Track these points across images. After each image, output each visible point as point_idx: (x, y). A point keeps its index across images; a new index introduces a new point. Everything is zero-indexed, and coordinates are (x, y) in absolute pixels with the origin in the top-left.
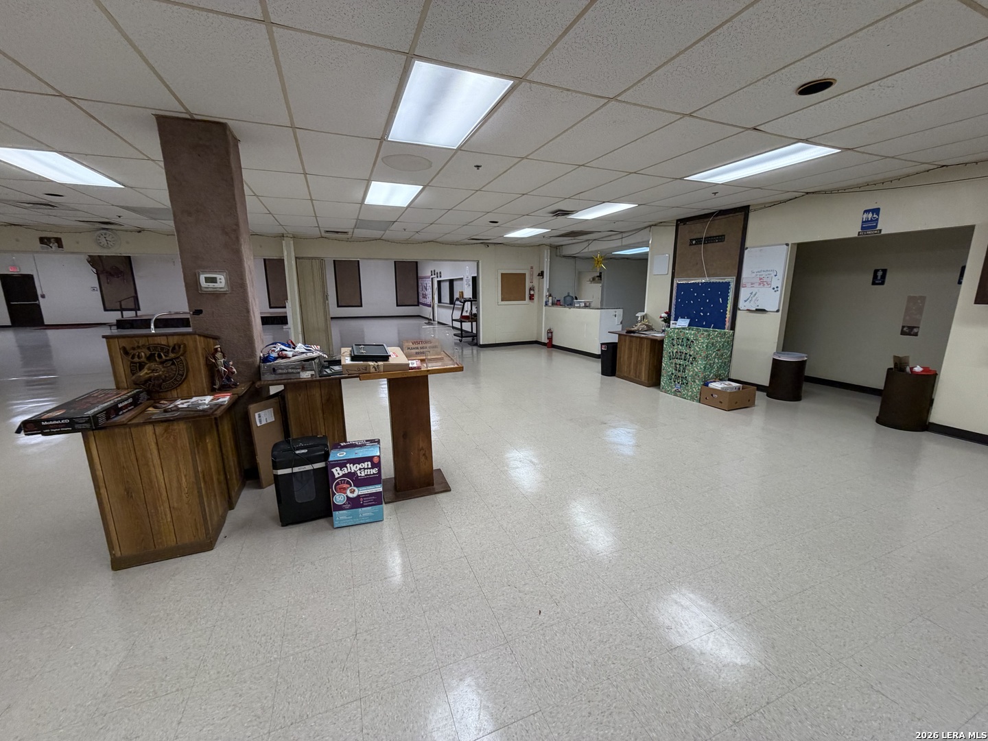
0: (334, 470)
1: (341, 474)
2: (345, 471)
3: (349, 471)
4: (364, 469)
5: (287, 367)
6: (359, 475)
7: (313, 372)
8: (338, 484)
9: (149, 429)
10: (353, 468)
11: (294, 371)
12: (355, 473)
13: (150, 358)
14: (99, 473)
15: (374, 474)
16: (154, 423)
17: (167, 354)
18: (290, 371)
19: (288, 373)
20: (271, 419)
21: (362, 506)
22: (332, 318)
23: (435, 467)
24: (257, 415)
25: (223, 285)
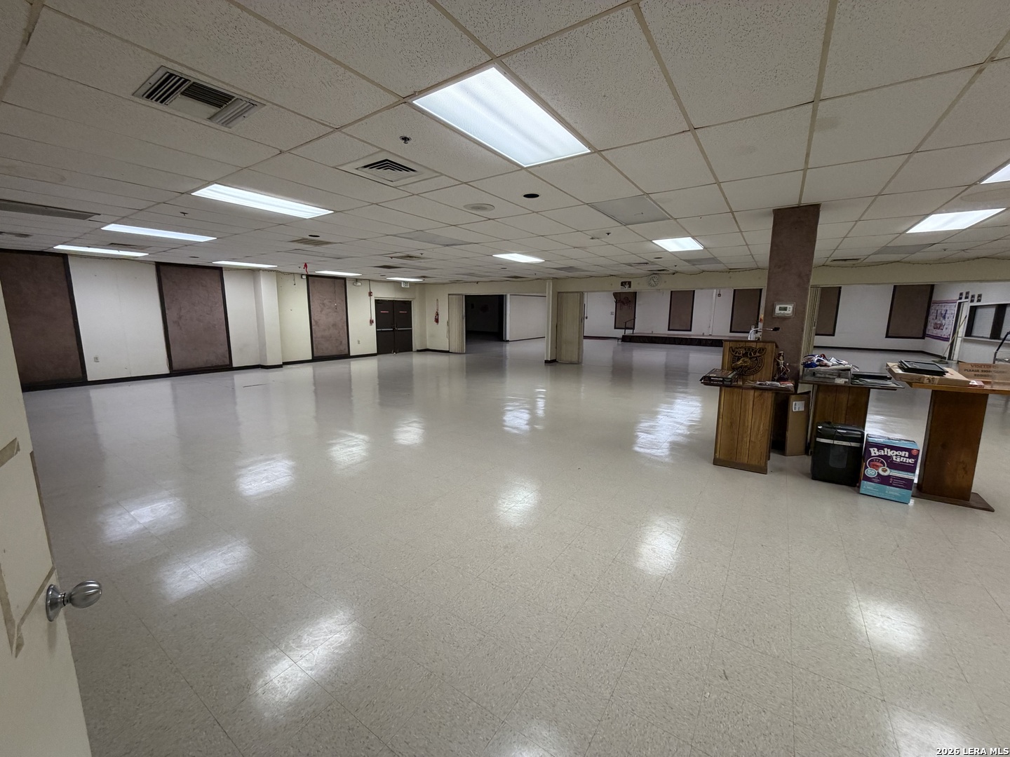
0: (871, 449)
1: (877, 454)
2: (882, 453)
3: (886, 454)
4: (901, 456)
5: (825, 373)
6: (894, 459)
7: (847, 380)
8: (872, 461)
9: (752, 392)
10: (890, 453)
11: (831, 377)
12: (891, 457)
13: (745, 355)
14: (722, 410)
15: (909, 463)
16: (755, 388)
17: (755, 353)
18: (827, 376)
19: (825, 378)
20: (802, 409)
21: (891, 485)
22: (815, 347)
23: (973, 490)
24: (794, 403)
25: (790, 312)
